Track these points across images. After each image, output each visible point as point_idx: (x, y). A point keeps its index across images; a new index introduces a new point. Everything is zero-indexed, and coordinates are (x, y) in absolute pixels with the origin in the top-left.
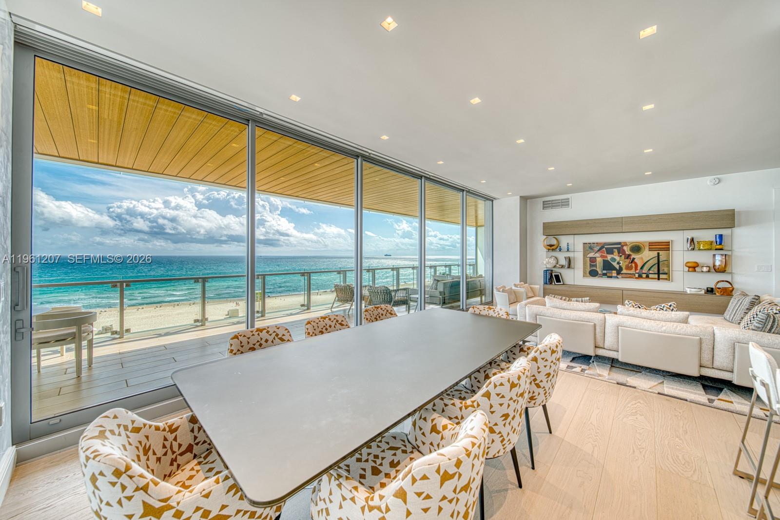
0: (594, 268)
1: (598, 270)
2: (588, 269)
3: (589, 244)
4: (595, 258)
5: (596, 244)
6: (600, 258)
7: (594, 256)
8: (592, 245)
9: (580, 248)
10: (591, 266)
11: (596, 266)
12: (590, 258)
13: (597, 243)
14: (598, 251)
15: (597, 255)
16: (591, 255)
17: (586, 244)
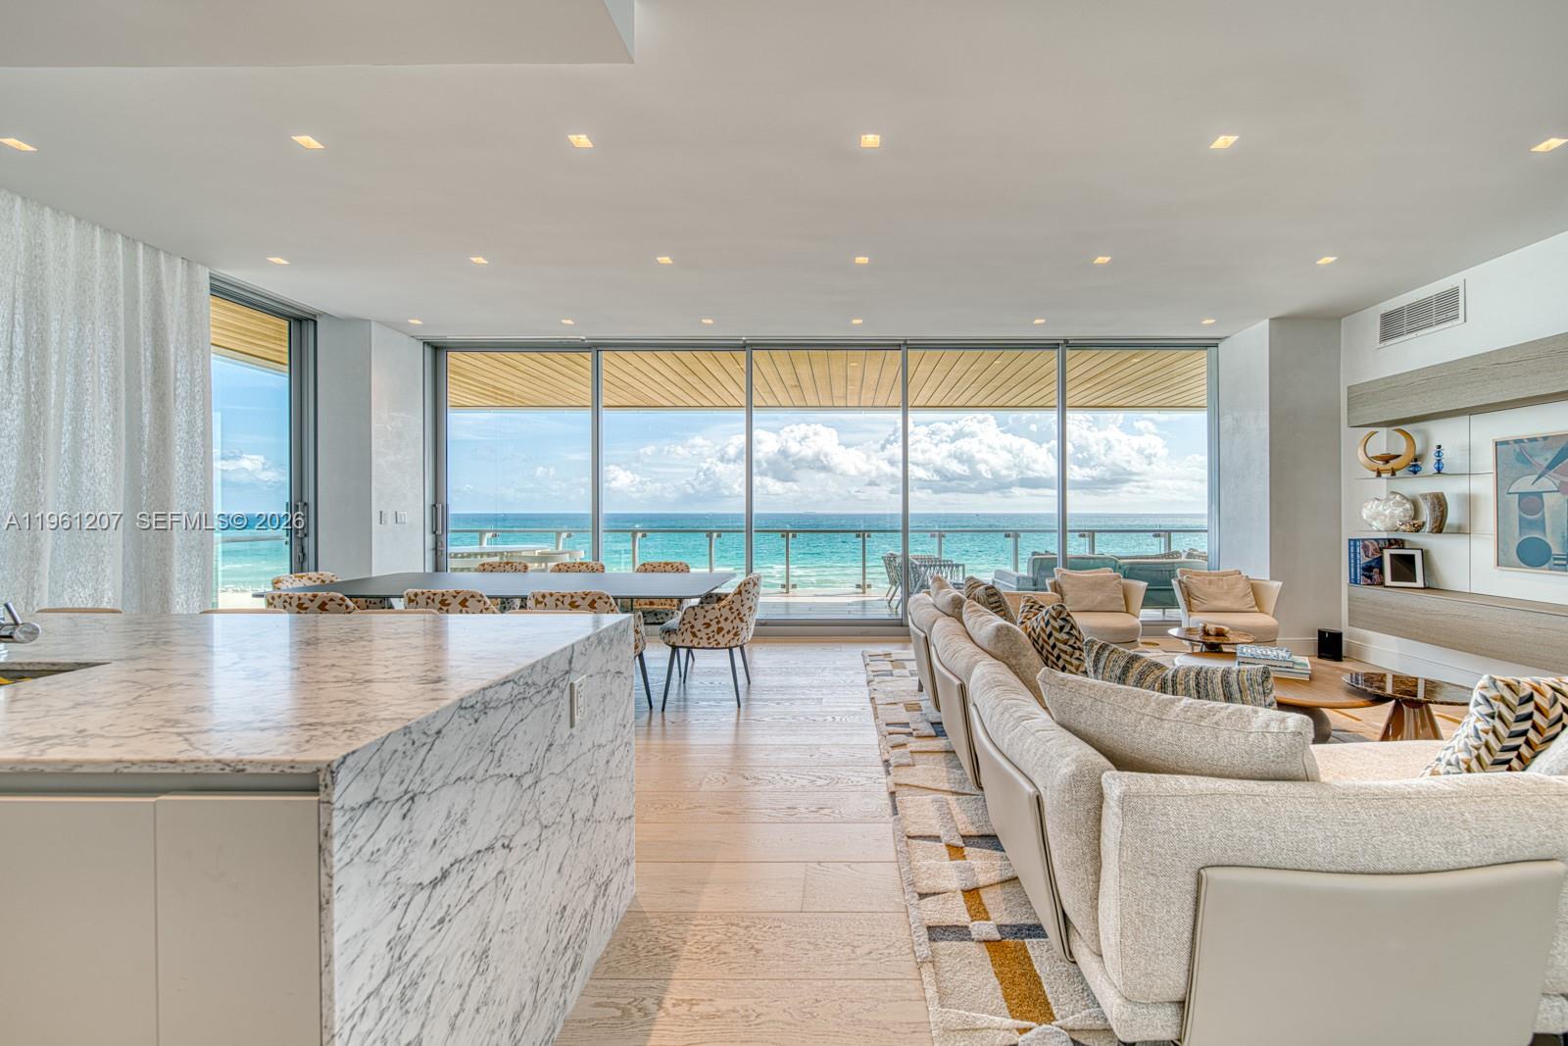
0: (1537, 535)
1: (1549, 540)
2: (1515, 538)
3: (1516, 441)
4: (1539, 494)
5: (1541, 443)
6: (1558, 495)
7: (1534, 489)
8: (1528, 446)
9: (1486, 460)
10: (1524, 524)
11: (1541, 525)
12: (1522, 495)
13: (1545, 438)
14: (1550, 467)
15: (1547, 483)
16: (1525, 484)
17: (1506, 443)
